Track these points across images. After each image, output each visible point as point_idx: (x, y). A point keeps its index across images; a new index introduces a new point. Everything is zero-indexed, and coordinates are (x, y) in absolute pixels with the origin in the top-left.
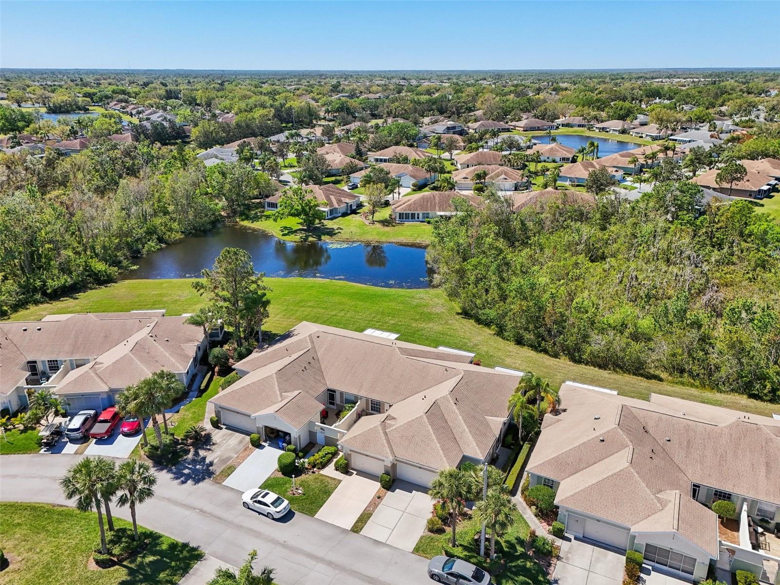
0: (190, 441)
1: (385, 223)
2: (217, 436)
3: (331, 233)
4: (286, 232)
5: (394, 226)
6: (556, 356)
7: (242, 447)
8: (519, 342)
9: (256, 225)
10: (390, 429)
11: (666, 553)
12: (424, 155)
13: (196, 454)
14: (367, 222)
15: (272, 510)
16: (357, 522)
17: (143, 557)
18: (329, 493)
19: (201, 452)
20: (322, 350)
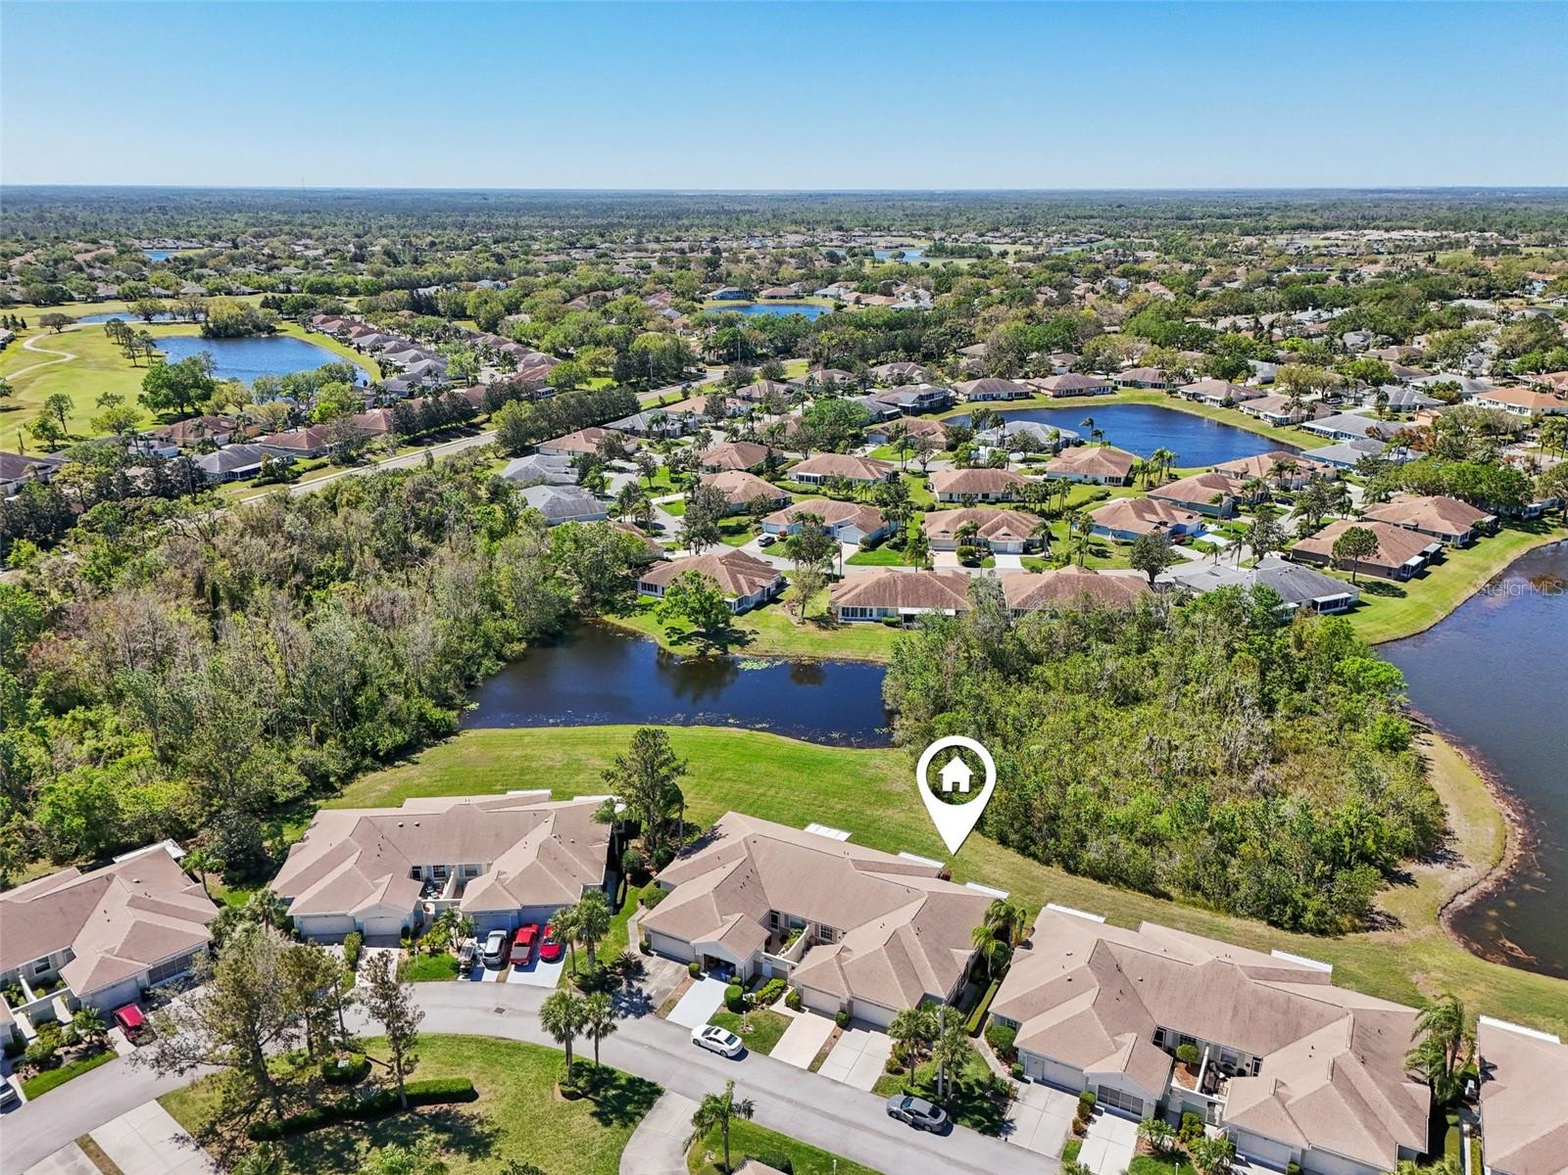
0: (619, 970)
1: (824, 621)
2: (650, 964)
3: (741, 640)
4: (675, 638)
5: (835, 629)
6: (1047, 863)
7: (678, 977)
8: (1003, 841)
9: (627, 623)
10: (845, 962)
11: (1116, 1094)
12: (880, 472)
13: (630, 985)
14: (794, 621)
15: (726, 1047)
16: (814, 1061)
17: (606, 1091)
18: (781, 1031)
19: (635, 983)
20: (762, 858)
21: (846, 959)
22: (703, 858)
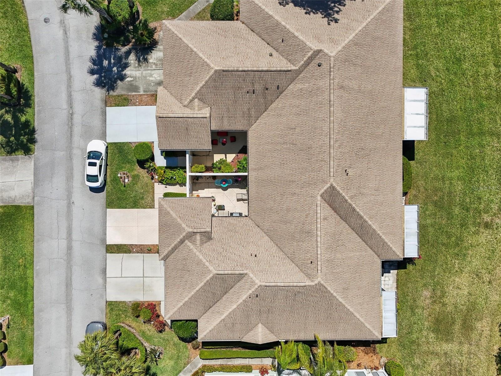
2: (158, 54)
10: (189, 244)
16: (116, 245)
17: (7, 112)
18: (135, 204)
19: (132, 56)
20: (299, 86)
21: (194, 242)
22: (278, 24)
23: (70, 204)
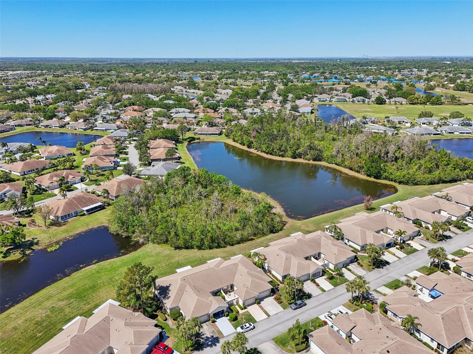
1: (56, 224)
3: (33, 243)
5: (64, 225)
7: (210, 326)
13: (203, 338)
15: (251, 327)
16: (266, 314)
18: (251, 315)
19: (203, 337)
20: (192, 283)
22: (176, 294)
23: (263, 331)
